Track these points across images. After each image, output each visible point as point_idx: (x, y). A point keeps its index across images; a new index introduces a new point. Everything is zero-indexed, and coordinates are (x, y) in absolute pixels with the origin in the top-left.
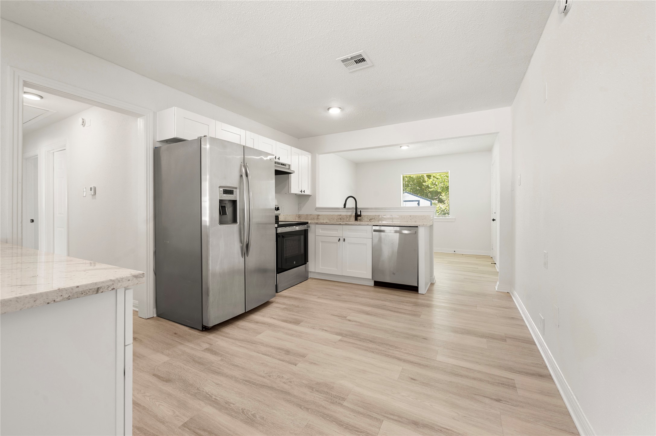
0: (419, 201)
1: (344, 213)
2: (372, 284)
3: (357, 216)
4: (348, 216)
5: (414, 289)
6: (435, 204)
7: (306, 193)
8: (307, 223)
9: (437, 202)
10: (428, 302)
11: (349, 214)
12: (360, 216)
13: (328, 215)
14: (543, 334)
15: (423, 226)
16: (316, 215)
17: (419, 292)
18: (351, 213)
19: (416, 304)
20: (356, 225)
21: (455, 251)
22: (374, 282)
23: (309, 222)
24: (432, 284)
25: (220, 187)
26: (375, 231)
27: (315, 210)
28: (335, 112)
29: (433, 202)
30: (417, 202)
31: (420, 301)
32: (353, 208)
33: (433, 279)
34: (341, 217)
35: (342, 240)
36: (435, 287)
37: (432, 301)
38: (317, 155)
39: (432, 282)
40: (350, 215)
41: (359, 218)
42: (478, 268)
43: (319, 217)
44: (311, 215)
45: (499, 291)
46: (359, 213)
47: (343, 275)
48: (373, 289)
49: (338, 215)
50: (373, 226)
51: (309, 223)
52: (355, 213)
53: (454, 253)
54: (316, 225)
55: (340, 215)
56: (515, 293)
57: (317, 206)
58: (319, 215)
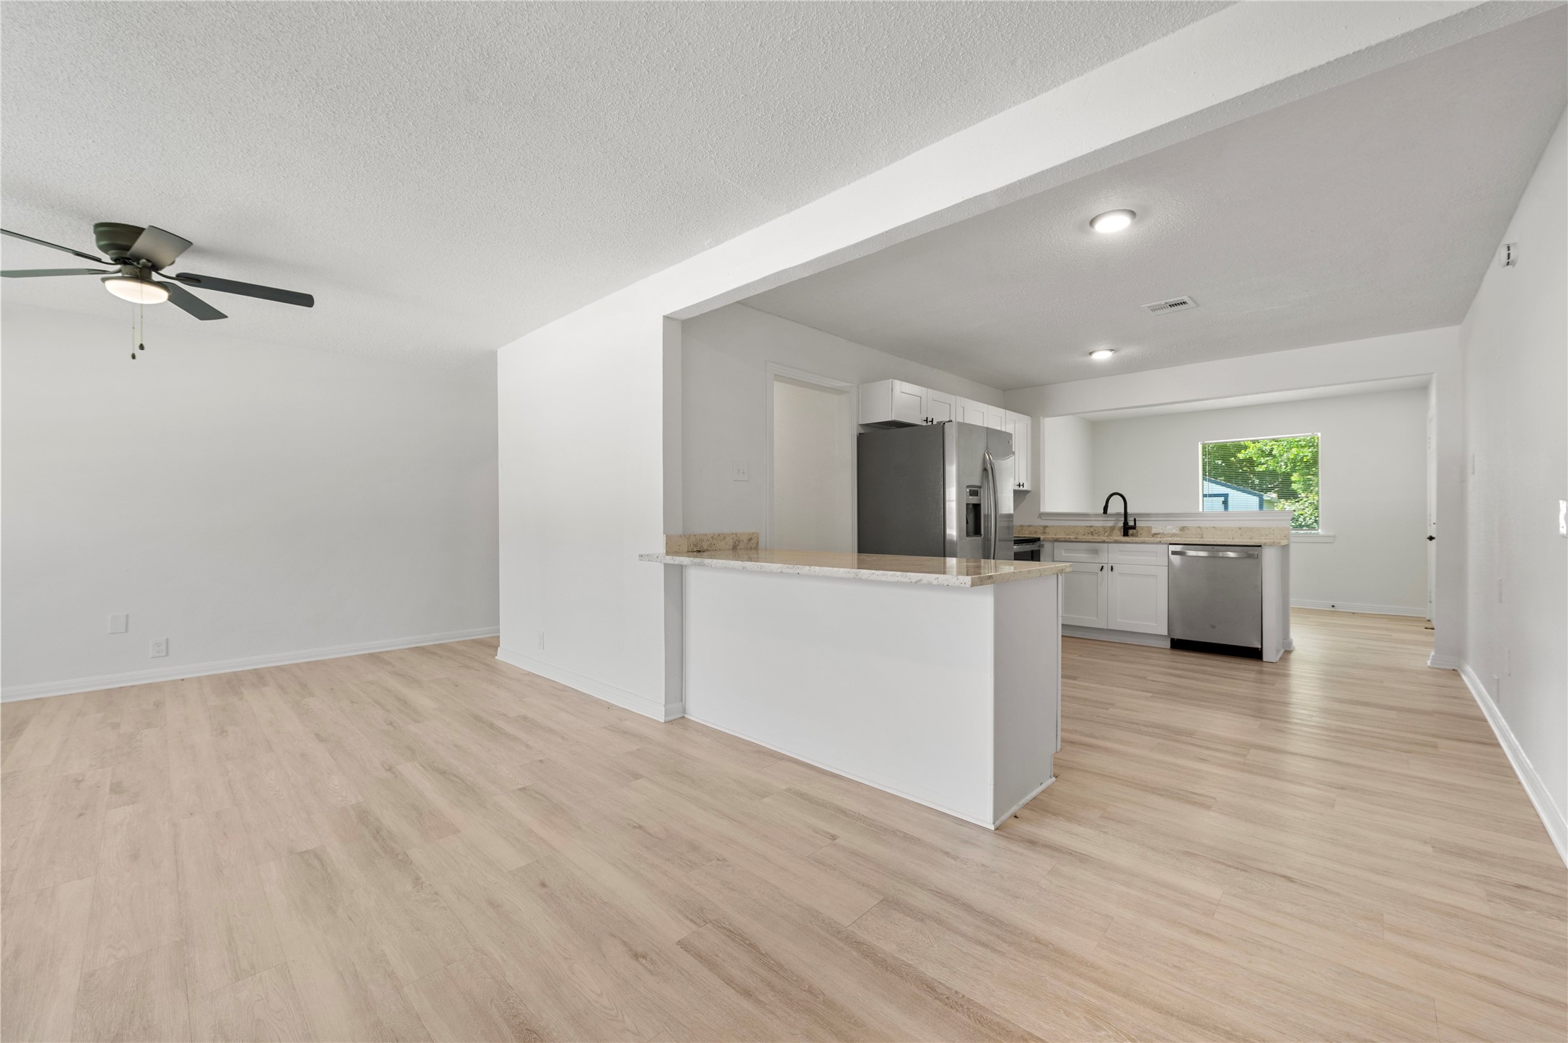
0: (1226, 496)
1: (1100, 523)
2: (1168, 644)
3: (1127, 529)
4: (1108, 529)
5: (1255, 654)
6: (1271, 502)
7: (1026, 488)
8: (1038, 539)
9: (1275, 496)
10: (1282, 671)
11: (1110, 524)
12: (1134, 527)
13: (1065, 527)
14: (1498, 701)
15: (1272, 545)
16: (1041, 526)
17: (1264, 659)
18: (1113, 522)
19: (1261, 672)
20: (1127, 543)
21: (1333, 606)
22: (1169, 642)
23: (1042, 537)
24: (1288, 652)
25: (968, 487)
26: (1174, 553)
27: (1038, 518)
28: (1102, 356)
29: (1267, 497)
30: (1222, 499)
31: (1265, 669)
32: (1118, 514)
33: (1290, 643)
34: (1092, 530)
35: (1107, 568)
36: (1293, 656)
37: (1289, 670)
38: (1041, 418)
39: (1287, 649)
40: (1111, 527)
41: (1131, 532)
42: (1390, 635)
43: (1048, 530)
44: (1029, 526)
45: (1436, 666)
46: (1131, 523)
47: (1109, 628)
48: (1169, 652)
49: (1087, 527)
50: (1170, 544)
51: (1042, 539)
52: (1124, 523)
53: (1333, 609)
54: (1055, 543)
55: (1091, 527)
56: (1469, 669)
57: (1042, 510)
58: (1046, 527)
